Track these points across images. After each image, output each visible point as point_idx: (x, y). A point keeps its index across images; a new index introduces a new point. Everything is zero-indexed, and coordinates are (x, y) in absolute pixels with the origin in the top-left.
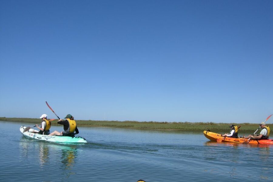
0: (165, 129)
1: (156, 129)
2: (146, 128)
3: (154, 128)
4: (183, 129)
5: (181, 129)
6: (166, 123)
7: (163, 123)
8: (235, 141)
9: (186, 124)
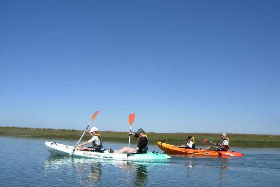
0: (22, 134)
1: (13, 134)
2: (4, 133)
3: (11, 134)
4: (40, 135)
5: (38, 135)
6: (29, 128)
7: (26, 128)
8: (194, 152)
9: (50, 130)
